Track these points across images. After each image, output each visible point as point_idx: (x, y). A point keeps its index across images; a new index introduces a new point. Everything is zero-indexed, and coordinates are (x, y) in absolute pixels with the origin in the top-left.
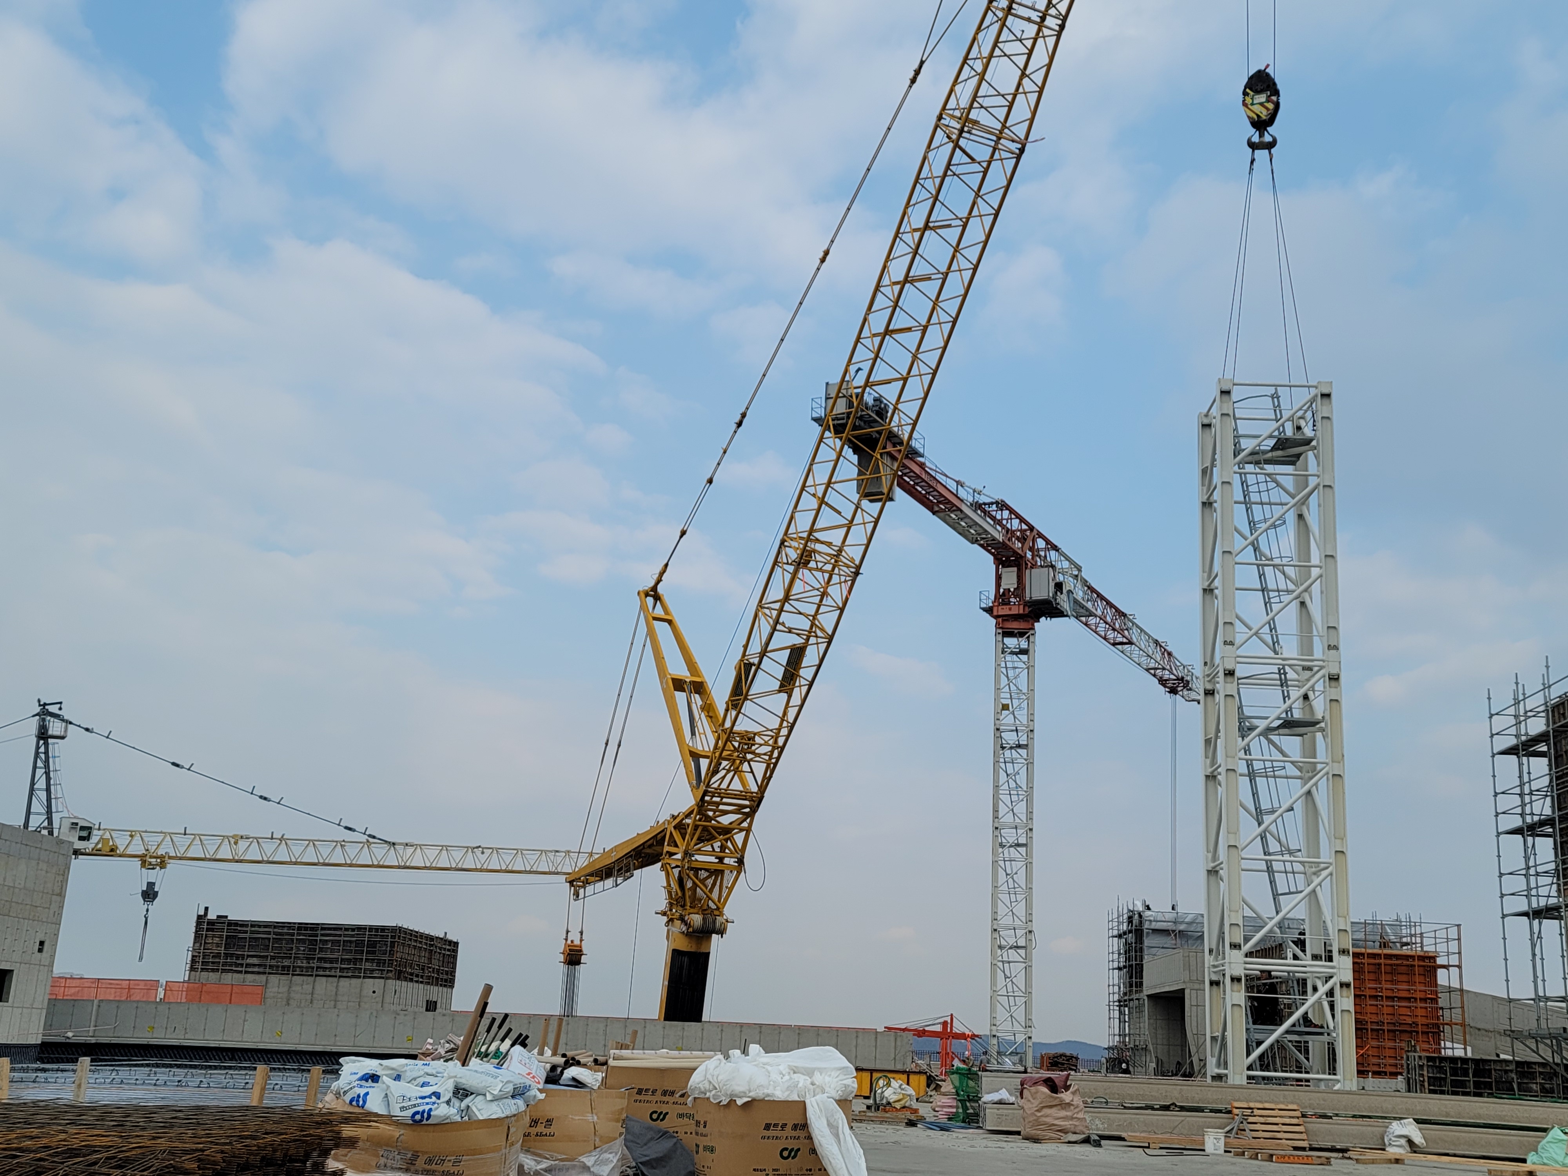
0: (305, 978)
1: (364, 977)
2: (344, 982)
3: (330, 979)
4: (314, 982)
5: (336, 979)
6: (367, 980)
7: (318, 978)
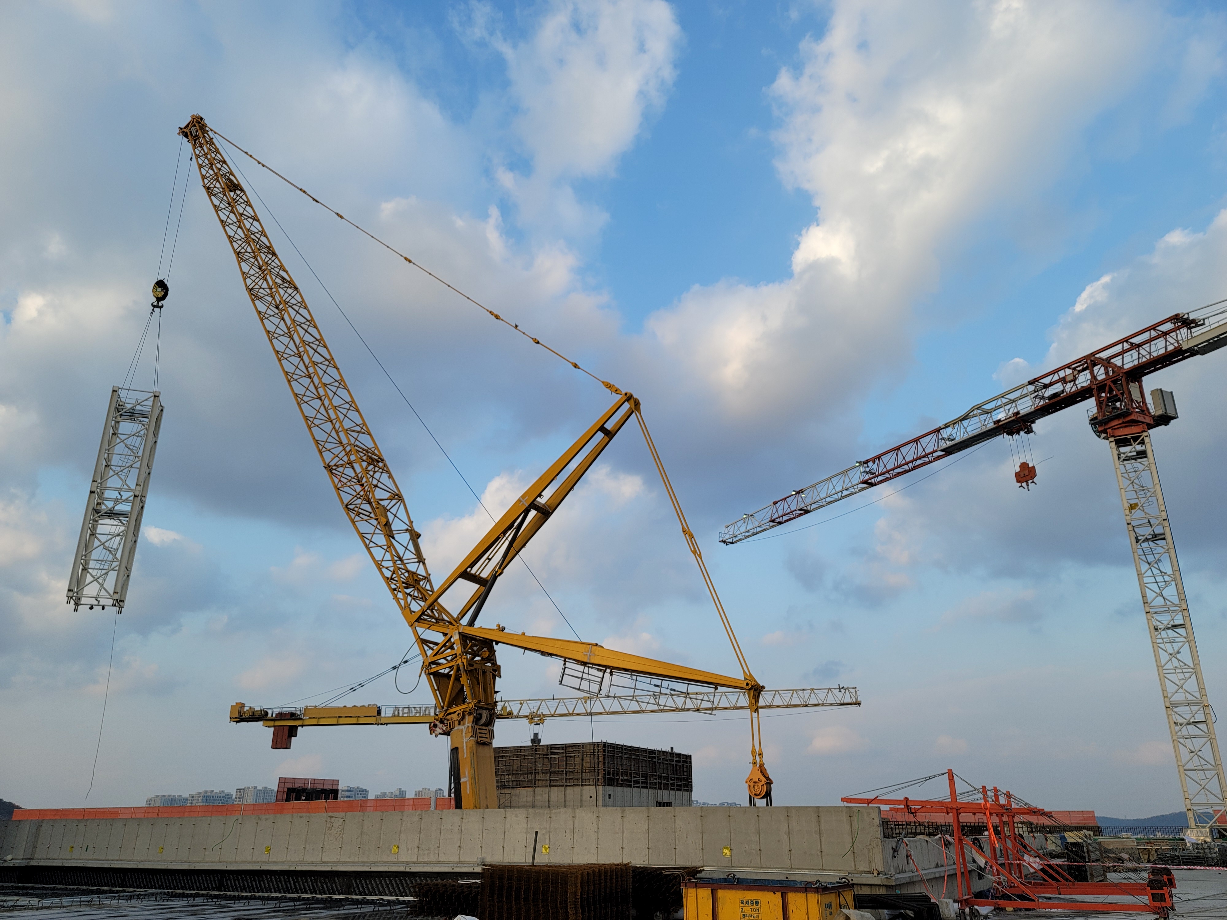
0: (543, 789)
1: (582, 785)
2: (570, 790)
3: (560, 788)
4: (550, 791)
5: (563, 788)
6: (585, 787)
7: (552, 788)
